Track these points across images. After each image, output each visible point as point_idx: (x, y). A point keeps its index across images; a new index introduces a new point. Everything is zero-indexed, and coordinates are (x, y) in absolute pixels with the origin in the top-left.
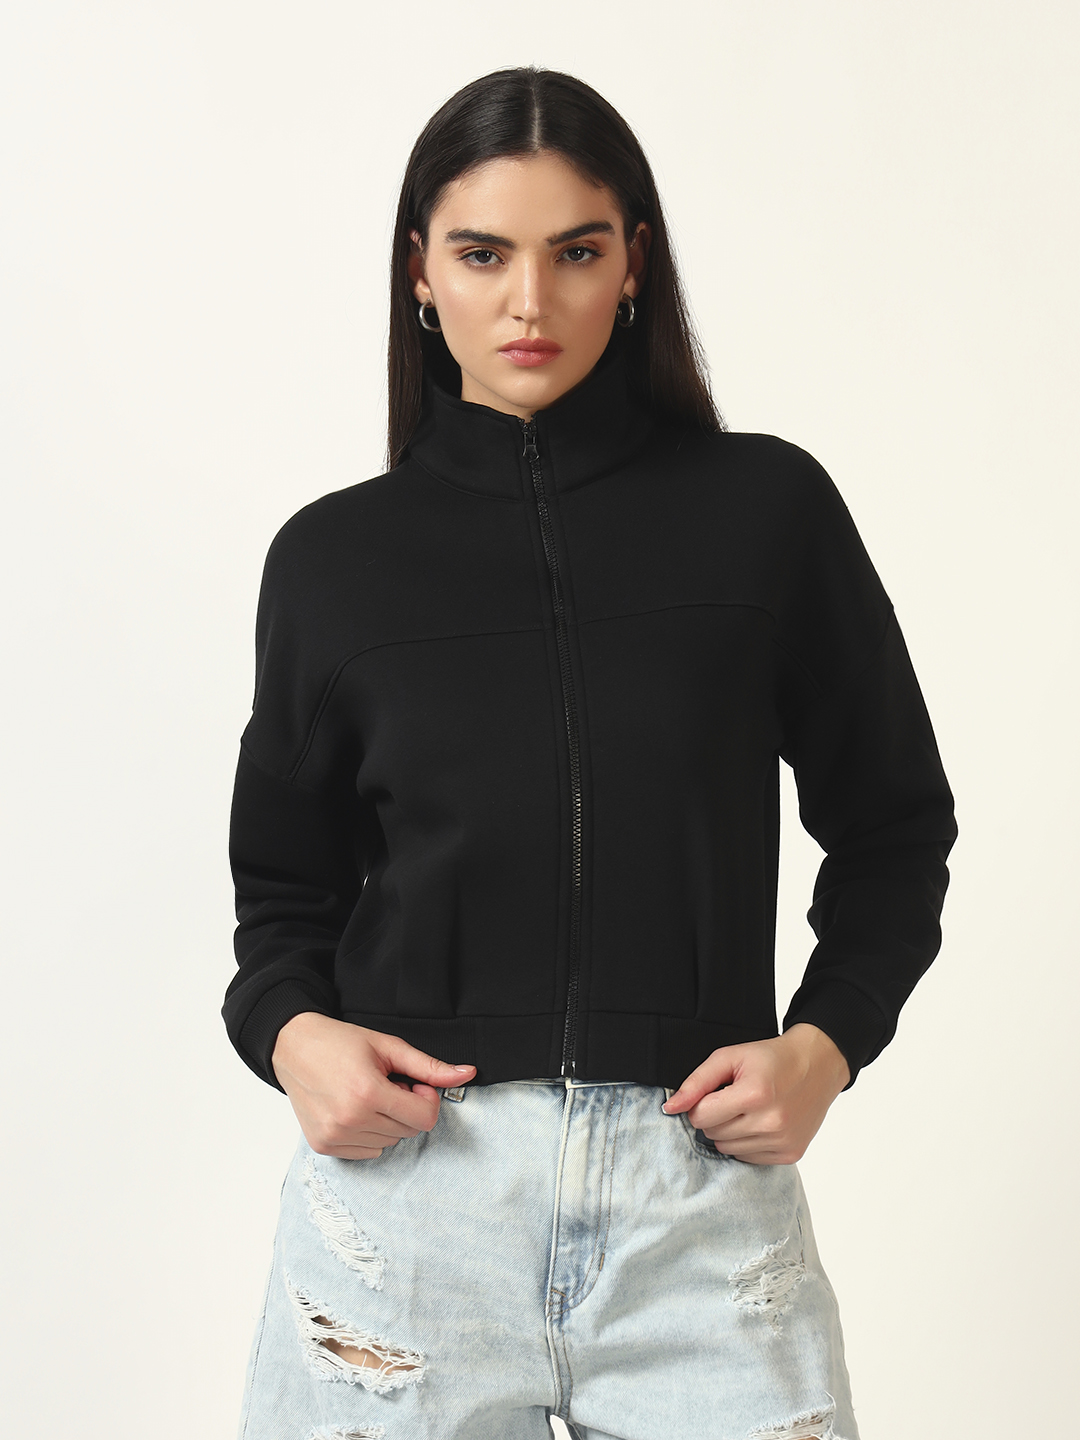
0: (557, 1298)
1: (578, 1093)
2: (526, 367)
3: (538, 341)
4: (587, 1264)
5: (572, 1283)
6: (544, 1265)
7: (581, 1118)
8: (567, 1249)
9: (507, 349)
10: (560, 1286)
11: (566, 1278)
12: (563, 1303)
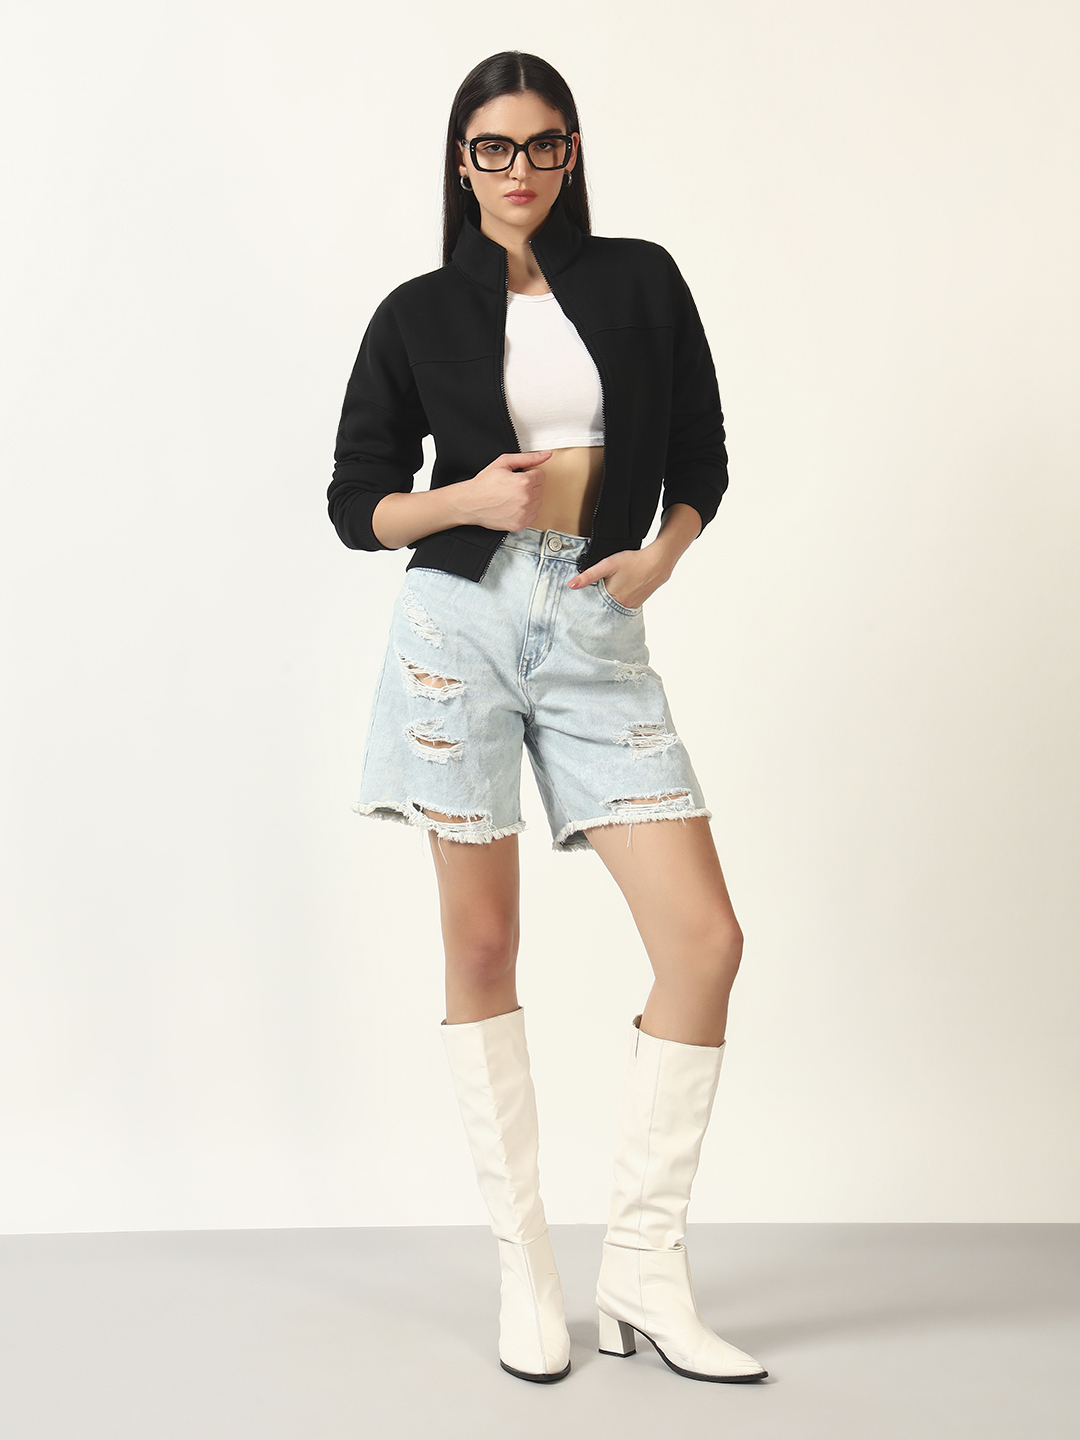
0: (525, 664)
1: (546, 562)
2: (518, 204)
3: (525, 191)
4: (543, 647)
5: (534, 656)
6: (520, 646)
7: (545, 575)
8: (533, 639)
9: (507, 196)
10: (527, 658)
11: (531, 654)
12: (528, 666)
